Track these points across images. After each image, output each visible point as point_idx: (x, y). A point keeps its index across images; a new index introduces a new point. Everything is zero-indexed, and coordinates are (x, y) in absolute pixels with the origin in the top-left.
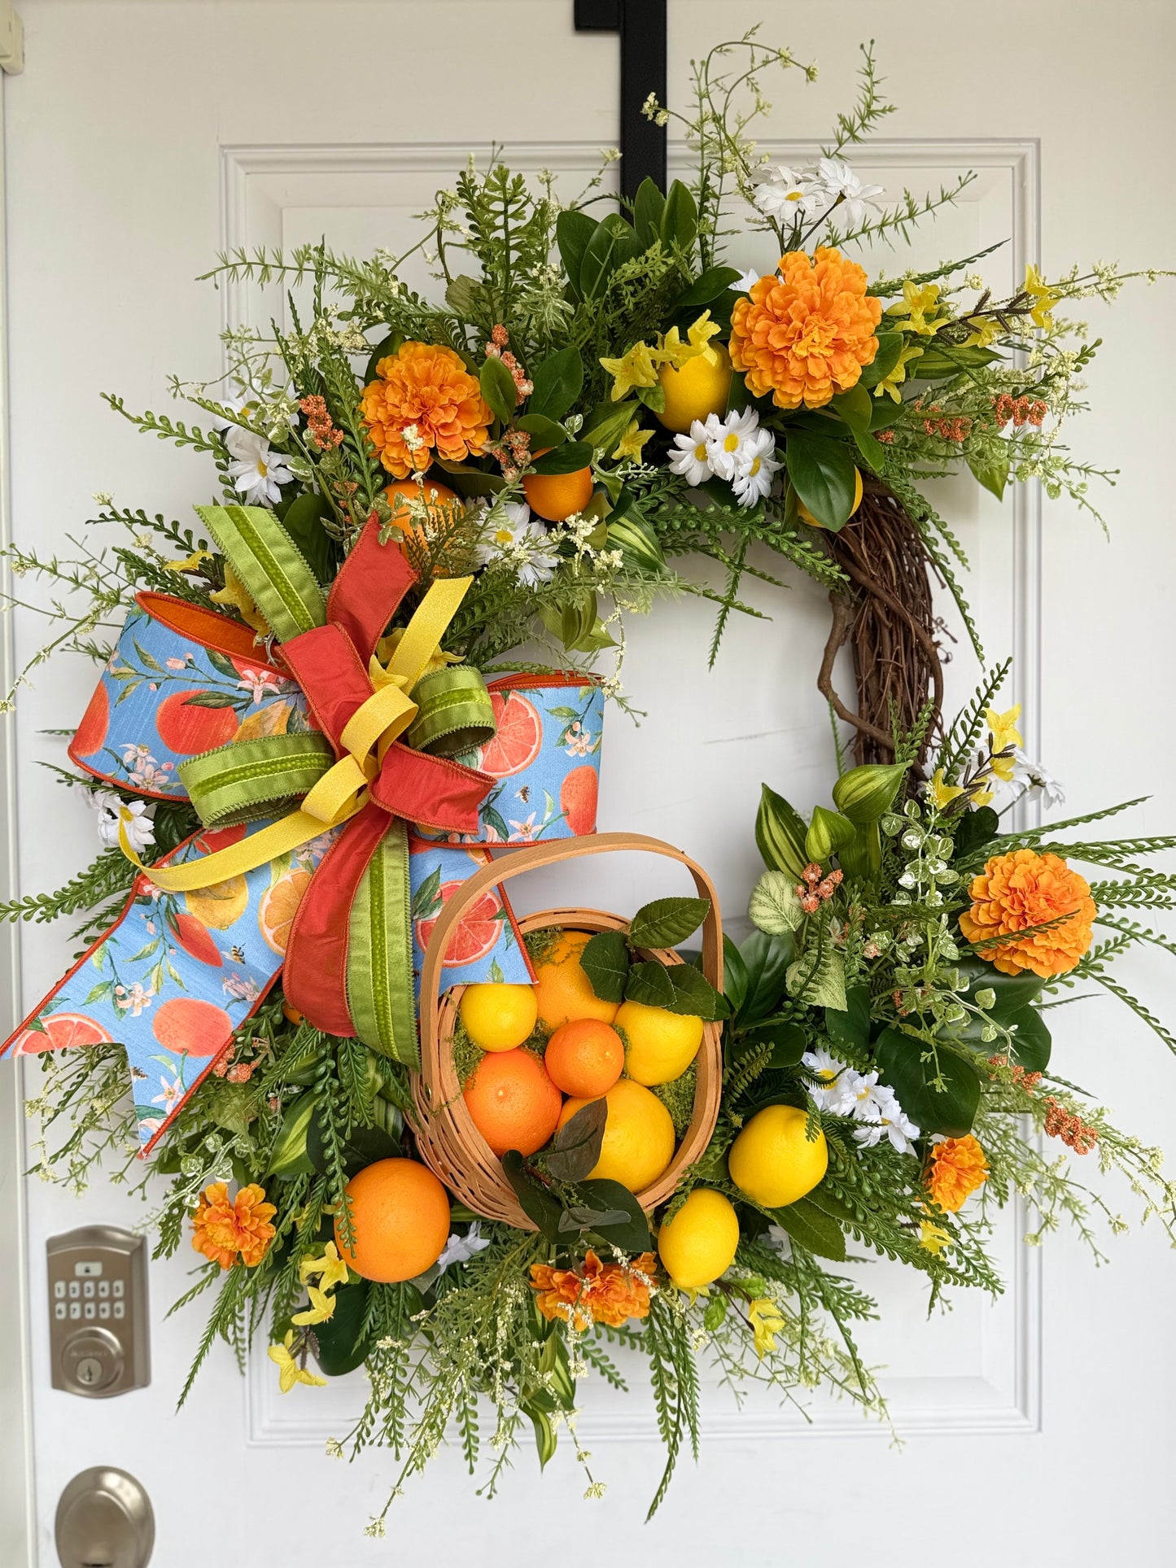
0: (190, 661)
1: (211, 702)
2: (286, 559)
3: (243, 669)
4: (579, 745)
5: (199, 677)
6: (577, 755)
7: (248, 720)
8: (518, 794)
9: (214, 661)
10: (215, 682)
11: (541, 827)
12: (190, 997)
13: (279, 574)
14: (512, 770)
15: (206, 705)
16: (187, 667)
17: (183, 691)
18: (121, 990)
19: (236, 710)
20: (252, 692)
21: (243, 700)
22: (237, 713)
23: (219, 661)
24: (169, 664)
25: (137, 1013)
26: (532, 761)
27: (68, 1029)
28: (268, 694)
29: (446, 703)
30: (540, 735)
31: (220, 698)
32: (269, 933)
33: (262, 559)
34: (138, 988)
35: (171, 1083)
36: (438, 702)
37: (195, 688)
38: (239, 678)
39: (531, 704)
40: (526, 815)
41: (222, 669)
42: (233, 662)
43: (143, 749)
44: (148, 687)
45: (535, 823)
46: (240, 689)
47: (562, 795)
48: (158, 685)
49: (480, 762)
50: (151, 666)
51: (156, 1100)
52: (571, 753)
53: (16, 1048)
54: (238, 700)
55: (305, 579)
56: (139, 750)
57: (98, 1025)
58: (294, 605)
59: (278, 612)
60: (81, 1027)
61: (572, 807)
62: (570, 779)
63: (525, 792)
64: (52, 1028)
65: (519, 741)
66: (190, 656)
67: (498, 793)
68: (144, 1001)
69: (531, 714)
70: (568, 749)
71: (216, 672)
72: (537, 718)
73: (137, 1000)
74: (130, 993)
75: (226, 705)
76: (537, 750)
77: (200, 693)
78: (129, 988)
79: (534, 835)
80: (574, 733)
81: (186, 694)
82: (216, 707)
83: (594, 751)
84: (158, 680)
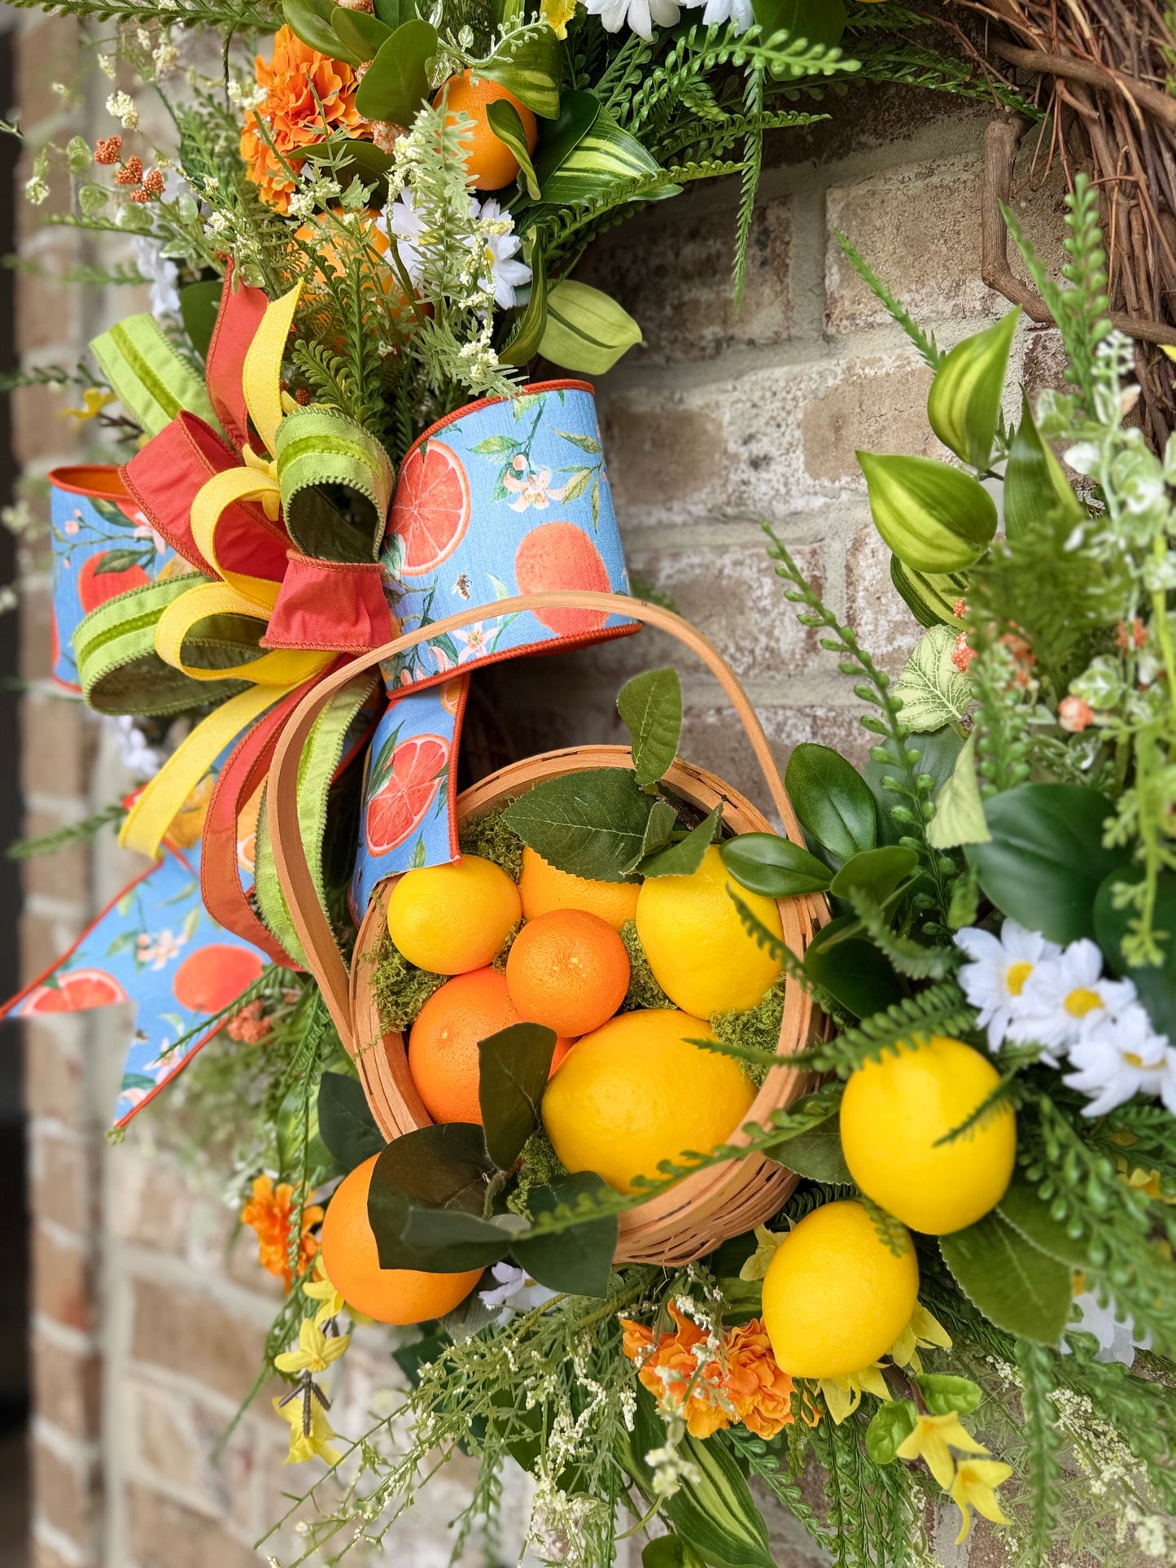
0: (80, 519)
1: (117, 564)
2: (164, 362)
3: (133, 513)
4: (531, 491)
5: (96, 536)
6: (530, 509)
7: (158, 576)
8: (456, 589)
9: (100, 512)
10: (110, 538)
11: (495, 631)
13: (158, 384)
14: (441, 555)
15: (113, 570)
16: (81, 527)
17: (88, 558)
19: (144, 567)
20: (151, 540)
21: (146, 553)
22: (147, 571)
23: (105, 509)
24: (69, 529)
25: (159, 965)
26: (463, 532)
30: (468, 492)
31: (122, 556)
37: (96, 551)
38: (132, 524)
39: (447, 448)
41: (113, 519)
42: (120, 507)
44: (64, 566)
45: (485, 627)
46: (139, 539)
47: (519, 575)
48: (69, 560)
49: (403, 558)
50: (59, 539)
51: (150, 1068)
52: (519, 507)
54: (141, 554)
55: (185, 380)
60: (99, 985)
62: (529, 547)
63: (462, 583)
64: (70, 986)
65: (442, 509)
66: (78, 513)
67: (431, 595)
68: (170, 951)
69: (452, 463)
70: (513, 501)
71: (107, 524)
72: (460, 465)
73: (162, 950)
74: (155, 942)
75: (133, 563)
76: (468, 516)
77: (103, 556)
78: (155, 935)
79: (487, 646)
80: (519, 475)
81: (92, 561)
82: (123, 570)
83: (567, 498)
84: (67, 554)
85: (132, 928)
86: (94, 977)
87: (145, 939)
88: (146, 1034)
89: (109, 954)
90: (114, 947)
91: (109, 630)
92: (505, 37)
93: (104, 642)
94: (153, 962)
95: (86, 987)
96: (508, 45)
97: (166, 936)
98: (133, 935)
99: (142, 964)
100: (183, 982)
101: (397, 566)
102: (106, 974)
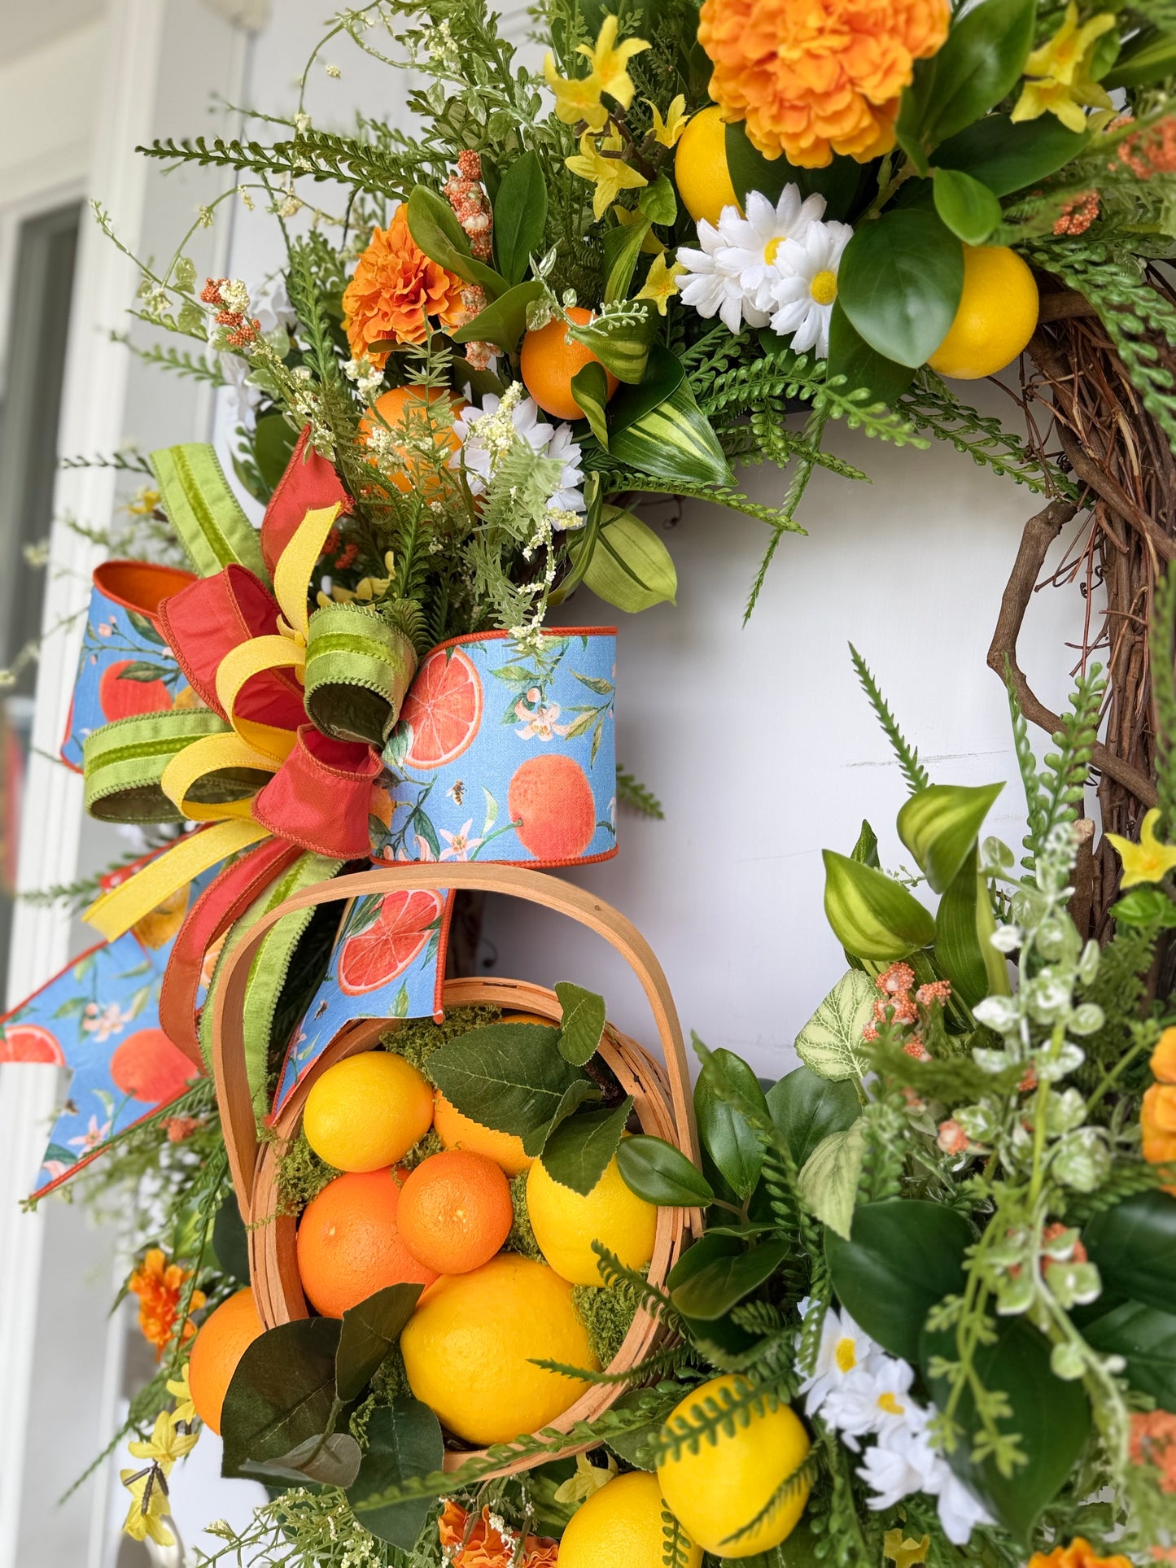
0: (114, 625)
1: (141, 674)
4: (538, 723)
5: (126, 645)
6: (535, 738)
7: (177, 695)
8: (451, 793)
9: (134, 624)
10: (139, 650)
11: (478, 842)
14: (445, 757)
15: (137, 679)
16: (113, 633)
17: (115, 662)
19: (166, 683)
21: (171, 671)
22: (169, 687)
23: (141, 625)
24: (100, 630)
25: (102, 1038)
26: (469, 744)
30: (481, 708)
31: (148, 669)
33: (193, 501)
35: (100, 1125)
37: (124, 658)
38: (160, 643)
39: (472, 664)
40: (461, 824)
41: (145, 633)
42: (155, 624)
44: (91, 661)
45: (470, 836)
46: (166, 658)
47: (512, 796)
48: (96, 656)
49: (410, 748)
50: (91, 635)
51: (74, 1141)
52: (524, 734)
54: (166, 671)
55: (235, 521)
59: (207, 565)
60: (43, 1044)
61: (528, 814)
62: (526, 772)
63: (458, 789)
64: (15, 1037)
65: (455, 717)
66: (114, 620)
67: (427, 790)
68: (114, 1026)
69: (472, 678)
70: (521, 728)
71: (139, 637)
72: (479, 682)
73: (107, 1024)
74: (103, 1013)
75: (156, 678)
76: (476, 729)
77: (129, 664)
78: (103, 1006)
79: (469, 852)
80: (530, 706)
81: (118, 666)
82: (146, 681)
83: (570, 735)
84: (95, 652)
85: (84, 994)
86: (38, 1034)
87: (93, 1008)
88: (76, 1107)
89: (56, 1016)
90: (63, 1010)
91: (121, 749)
92: (604, 316)
93: (114, 760)
94: (96, 1034)
95: (29, 1042)
96: (606, 322)
97: (114, 1009)
98: (83, 1001)
99: (86, 1033)
100: (119, 1061)
101: (403, 753)
102: (49, 1034)
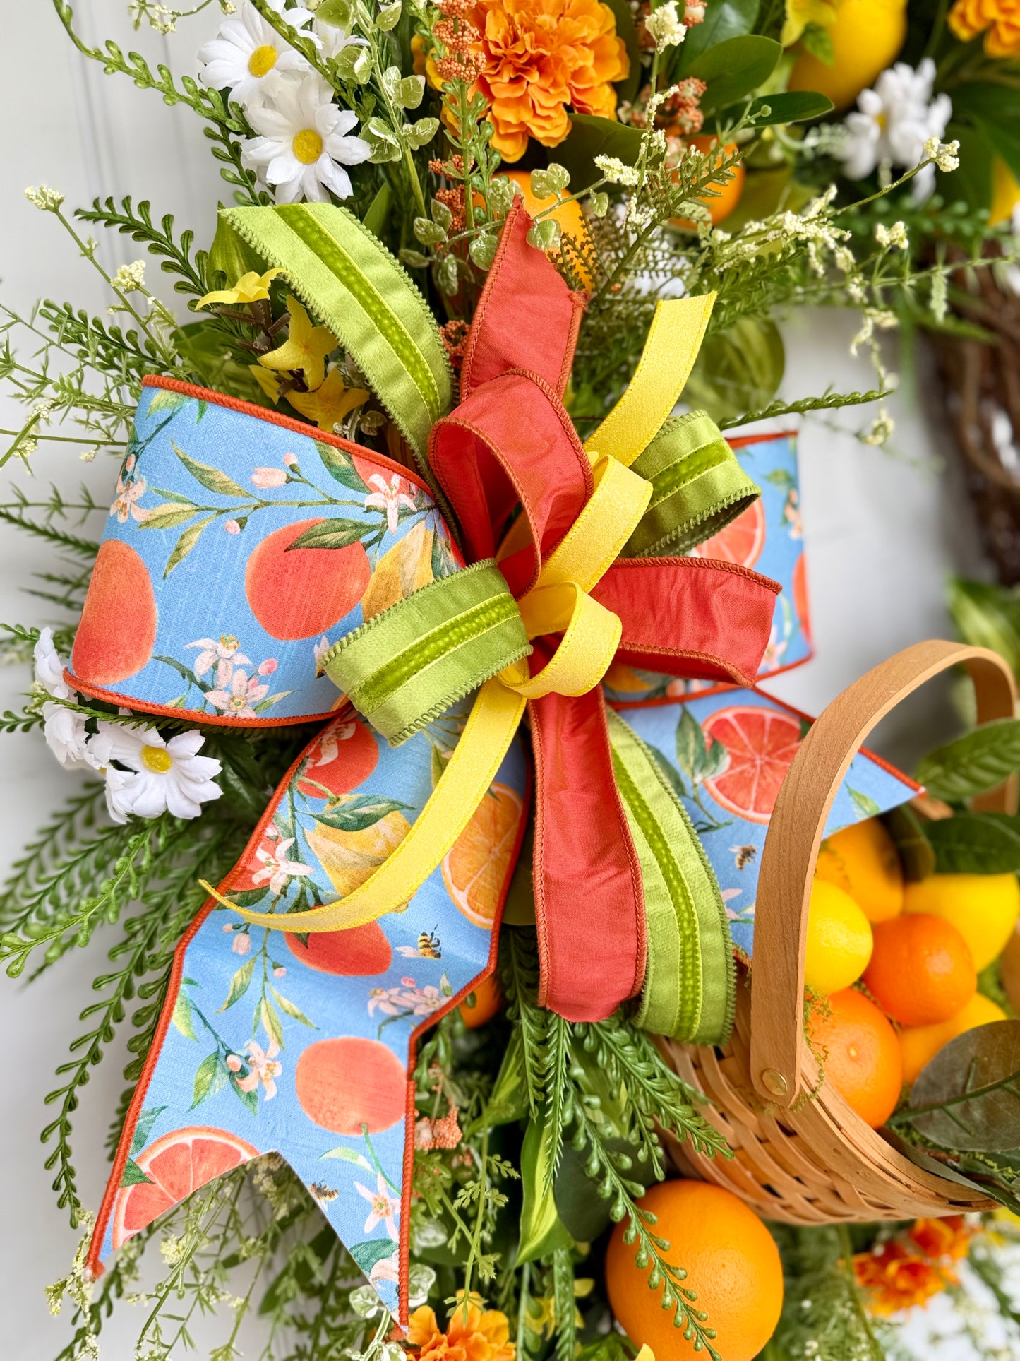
0: (293, 468)
1: (331, 538)
2: (391, 286)
3: (369, 474)
5: (310, 495)
7: (380, 559)
9: (329, 464)
10: (333, 501)
11: (784, 646)
12: (327, 1037)
13: (384, 312)
15: (322, 546)
16: (289, 480)
17: (286, 525)
18: (235, 1062)
19: (366, 546)
20: (384, 512)
21: (372, 528)
22: (369, 552)
23: (334, 461)
24: (255, 478)
25: (271, 1092)
27: (181, 1159)
28: (404, 513)
29: (699, 468)
30: (762, 514)
31: (343, 529)
32: (461, 898)
33: (356, 287)
34: (254, 1049)
35: (372, 1187)
36: (683, 470)
37: (304, 517)
38: (368, 489)
41: (341, 476)
42: (355, 461)
43: (225, 642)
44: (225, 530)
45: (777, 642)
46: (369, 509)
48: (242, 522)
50: (225, 490)
51: (370, 1225)
52: (794, 535)
53: (115, 1230)
54: (369, 528)
56: (220, 645)
57: (227, 1135)
58: (414, 364)
59: (395, 376)
60: (202, 1148)
64: (153, 1165)
66: (294, 460)
68: (270, 1069)
70: (790, 528)
71: (333, 483)
73: (262, 1071)
74: (248, 1061)
75: (352, 540)
76: (762, 537)
77: (312, 525)
78: (242, 1052)
79: (778, 659)
81: (292, 529)
82: (338, 547)
84: (241, 513)
86: (188, 1139)
94: (261, 1091)
98: (218, 1059)
99: (250, 1096)
